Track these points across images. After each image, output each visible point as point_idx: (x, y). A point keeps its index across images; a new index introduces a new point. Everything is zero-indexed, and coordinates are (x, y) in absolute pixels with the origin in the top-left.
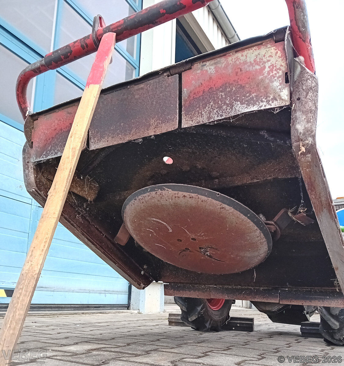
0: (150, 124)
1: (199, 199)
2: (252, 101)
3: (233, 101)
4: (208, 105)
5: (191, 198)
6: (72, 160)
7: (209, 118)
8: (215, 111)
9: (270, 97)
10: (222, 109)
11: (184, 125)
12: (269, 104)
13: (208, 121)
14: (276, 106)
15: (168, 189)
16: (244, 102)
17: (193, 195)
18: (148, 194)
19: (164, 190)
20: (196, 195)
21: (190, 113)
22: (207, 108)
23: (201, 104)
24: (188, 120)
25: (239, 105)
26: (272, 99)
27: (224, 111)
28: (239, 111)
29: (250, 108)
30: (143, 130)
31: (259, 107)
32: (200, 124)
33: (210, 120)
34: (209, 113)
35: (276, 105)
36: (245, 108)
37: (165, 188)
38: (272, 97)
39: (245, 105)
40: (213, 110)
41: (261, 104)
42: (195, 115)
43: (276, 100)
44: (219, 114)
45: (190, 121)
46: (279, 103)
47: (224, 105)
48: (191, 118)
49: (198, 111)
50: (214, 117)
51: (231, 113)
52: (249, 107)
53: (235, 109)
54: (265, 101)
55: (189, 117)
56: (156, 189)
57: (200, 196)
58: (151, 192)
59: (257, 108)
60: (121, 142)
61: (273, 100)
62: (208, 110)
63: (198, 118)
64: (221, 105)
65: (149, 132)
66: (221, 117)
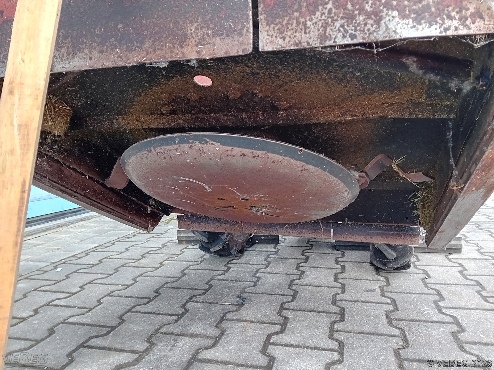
0: (186, 34)
1: (269, 159)
2: (427, 14)
3: (381, 8)
4: (320, 8)
5: (254, 157)
6: (22, 160)
7: (323, 37)
8: (338, 24)
9: (468, 9)
10: (355, 23)
11: (265, 45)
12: (465, 26)
13: (321, 43)
14: (479, 33)
15: (214, 143)
16: (407, 12)
17: (259, 153)
18: (175, 146)
19: (206, 142)
20: (264, 152)
21: (277, 20)
22: (318, 14)
23: (305, 4)
24: (275, 35)
25: (397, 19)
26: (472, 15)
27: (358, 28)
28: (395, 32)
29: (423, 28)
30: (171, 45)
31: (442, 29)
32: (302, 47)
33: (325, 41)
34: (324, 27)
35: (481, 28)
36: (411, 28)
37: (208, 140)
38: (472, 10)
39: (411, 20)
40: (333, 21)
41: (448, 23)
42: (289, 26)
43: (481, 17)
44: (346, 31)
45: (278, 39)
46: (486, 27)
47: (359, 14)
48: (281, 33)
49: (297, 19)
50: (335, 38)
51: (375, 34)
52: (420, 27)
53: (386, 25)
54: (457, 17)
55: (276, 28)
56: (191, 141)
57: (270, 154)
58: (181, 144)
59: (439, 30)
60: (121, 64)
61: (475, 17)
62: (320, 20)
63: (298, 34)
64: (353, 12)
65: (184, 50)
66: (352, 39)
